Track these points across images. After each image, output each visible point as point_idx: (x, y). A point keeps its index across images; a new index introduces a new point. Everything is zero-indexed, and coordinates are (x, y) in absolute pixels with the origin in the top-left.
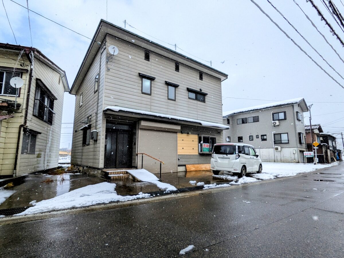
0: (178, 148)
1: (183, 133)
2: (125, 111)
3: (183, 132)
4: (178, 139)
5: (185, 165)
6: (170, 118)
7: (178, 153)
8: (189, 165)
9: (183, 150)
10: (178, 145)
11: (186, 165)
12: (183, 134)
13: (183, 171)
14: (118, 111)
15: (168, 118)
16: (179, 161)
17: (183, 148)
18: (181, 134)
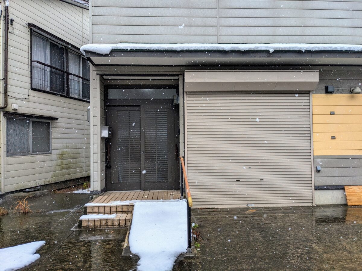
0: (316, 136)
1: (331, 93)
2: (129, 49)
3: (330, 89)
4: (315, 110)
5: (342, 188)
6: (271, 50)
7: (317, 153)
8: (355, 188)
9: (333, 142)
10: (316, 128)
11: (346, 188)
12: (334, 95)
13: (336, 202)
14: (108, 53)
15: (267, 52)
16: (318, 174)
17: (333, 138)
18: (324, 95)
